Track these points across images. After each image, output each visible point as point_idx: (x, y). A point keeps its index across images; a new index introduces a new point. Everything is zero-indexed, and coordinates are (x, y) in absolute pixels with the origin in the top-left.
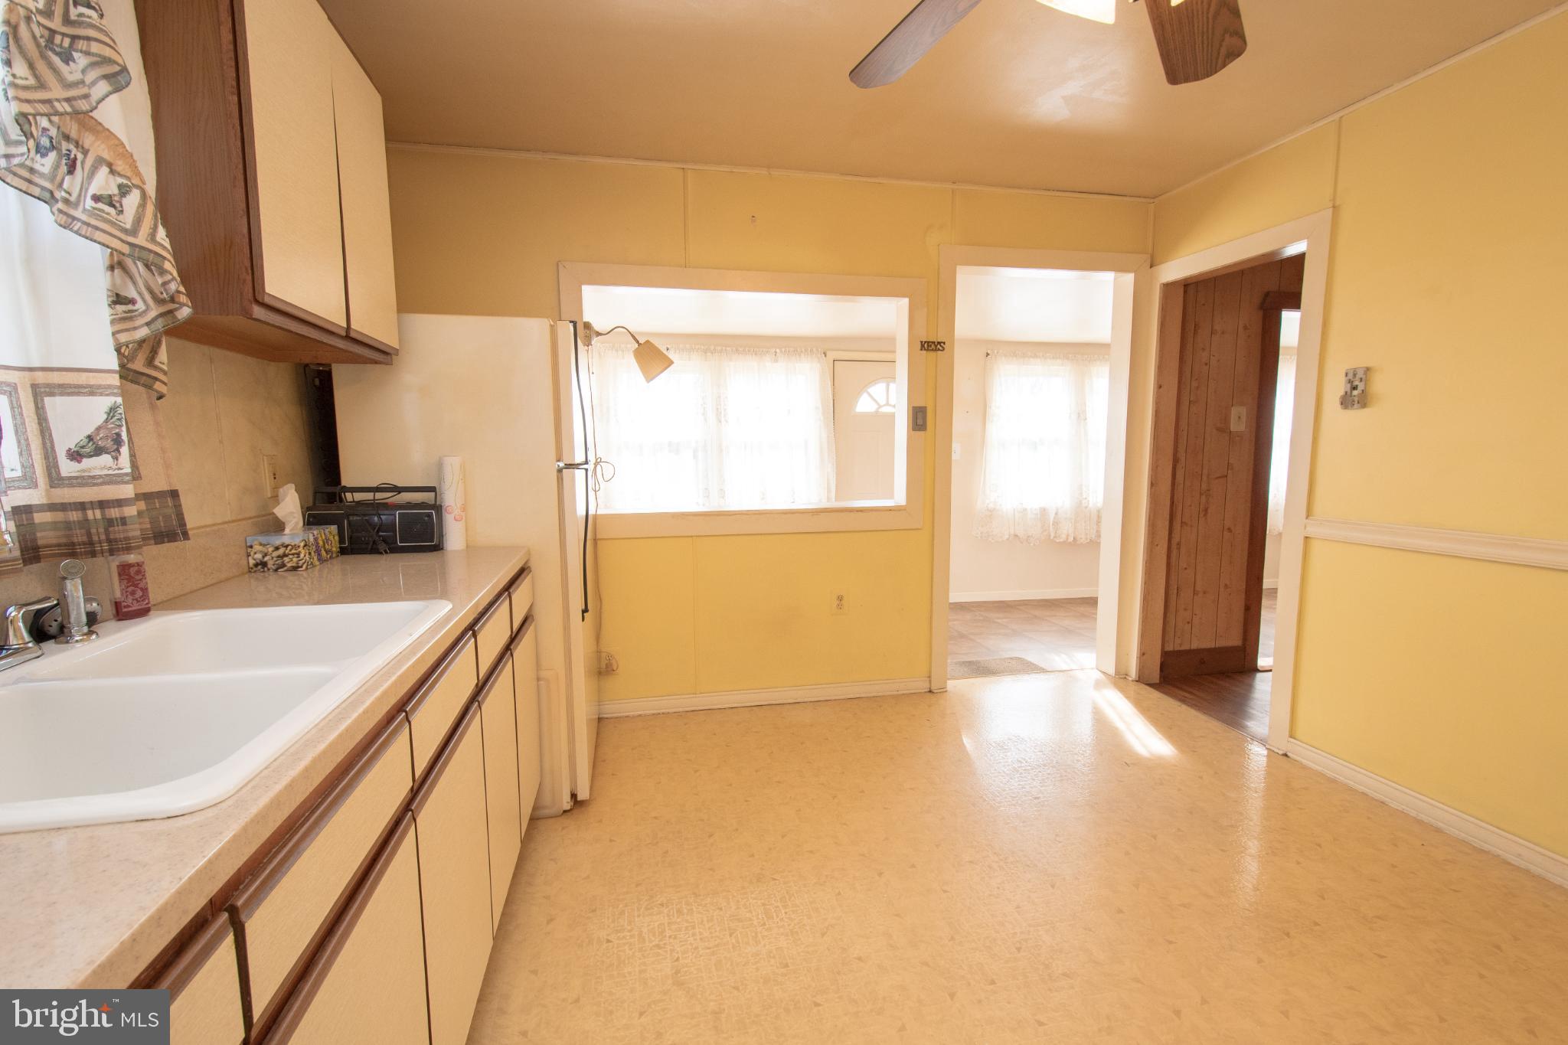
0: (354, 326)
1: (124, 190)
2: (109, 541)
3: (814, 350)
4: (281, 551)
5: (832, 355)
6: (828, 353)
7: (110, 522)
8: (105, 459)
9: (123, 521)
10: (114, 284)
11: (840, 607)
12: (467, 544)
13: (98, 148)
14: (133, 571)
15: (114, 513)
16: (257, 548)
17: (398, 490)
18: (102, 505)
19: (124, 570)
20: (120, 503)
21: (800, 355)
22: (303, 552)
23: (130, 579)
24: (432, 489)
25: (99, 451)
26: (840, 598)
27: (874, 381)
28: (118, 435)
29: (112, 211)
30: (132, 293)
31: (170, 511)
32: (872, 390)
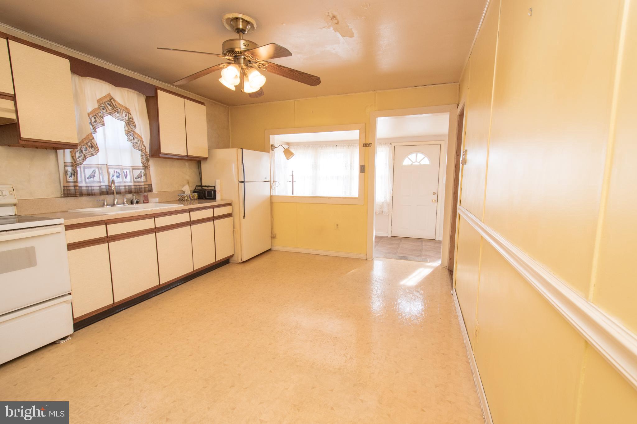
0: (188, 155)
1: (138, 141)
2: (140, 191)
3: (387, 143)
4: (182, 197)
5: (393, 144)
6: (392, 144)
7: (140, 188)
8: (139, 179)
9: (141, 188)
10: (141, 154)
11: (337, 228)
12: (221, 198)
13: (136, 136)
14: (145, 196)
15: (140, 187)
16: (179, 196)
17: (209, 186)
18: (139, 185)
19: (144, 196)
20: (141, 185)
21: (381, 145)
22: (185, 197)
23: (145, 197)
24: (214, 187)
25: (139, 178)
26: (337, 225)
27: (411, 153)
28: (141, 175)
29: (137, 144)
30: (143, 155)
31: (151, 187)
32: (409, 157)
